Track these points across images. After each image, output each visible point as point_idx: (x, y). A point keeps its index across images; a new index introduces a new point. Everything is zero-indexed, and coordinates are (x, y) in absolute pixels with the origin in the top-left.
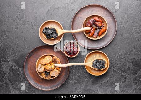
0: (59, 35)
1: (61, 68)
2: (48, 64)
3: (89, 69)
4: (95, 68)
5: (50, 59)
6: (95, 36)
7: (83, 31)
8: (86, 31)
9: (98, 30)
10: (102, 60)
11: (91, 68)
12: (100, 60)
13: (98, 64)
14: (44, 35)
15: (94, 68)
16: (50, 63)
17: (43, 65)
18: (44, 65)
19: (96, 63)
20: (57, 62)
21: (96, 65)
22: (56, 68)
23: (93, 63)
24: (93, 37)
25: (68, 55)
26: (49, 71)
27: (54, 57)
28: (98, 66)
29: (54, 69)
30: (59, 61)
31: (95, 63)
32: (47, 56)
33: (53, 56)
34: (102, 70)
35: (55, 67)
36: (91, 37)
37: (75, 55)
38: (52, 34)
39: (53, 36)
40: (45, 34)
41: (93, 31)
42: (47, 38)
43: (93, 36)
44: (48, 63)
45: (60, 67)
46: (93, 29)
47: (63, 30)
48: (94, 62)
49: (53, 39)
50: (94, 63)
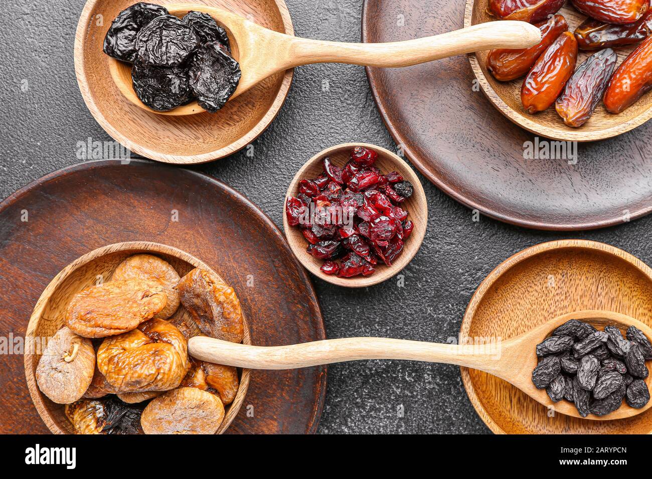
0: (249, 78)
1: (245, 380)
2: (128, 334)
3: (496, 400)
4: (555, 401)
5: (156, 288)
6: (571, 109)
7: (472, 54)
8: (501, 52)
9: (609, 54)
10: (620, 325)
11: (512, 389)
12: (607, 324)
13: (589, 364)
14: (114, 70)
15: (542, 398)
16: (148, 325)
17: (83, 339)
18: (96, 343)
19: (572, 351)
20: (219, 323)
21: (571, 376)
22: (199, 377)
23: (542, 355)
24: (559, 119)
25: (323, 260)
26: (139, 399)
27: (195, 274)
28: (583, 379)
29: (187, 381)
30: (237, 315)
31: (558, 354)
32: (135, 262)
33: (181, 266)
34: (614, 416)
35: (195, 362)
36: (536, 114)
37: (382, 264)
38: (187, 65)
39: (199, 88)
40: (125, 60)
41: (559, 64)
42: (141, 96)
43: (552, 106)
44: (134, 323)
45: (238, 372)
46: (561, 41)
47: (289, 37)
48: (553, 345)
49: (194, 109)
50: (549, 354)
